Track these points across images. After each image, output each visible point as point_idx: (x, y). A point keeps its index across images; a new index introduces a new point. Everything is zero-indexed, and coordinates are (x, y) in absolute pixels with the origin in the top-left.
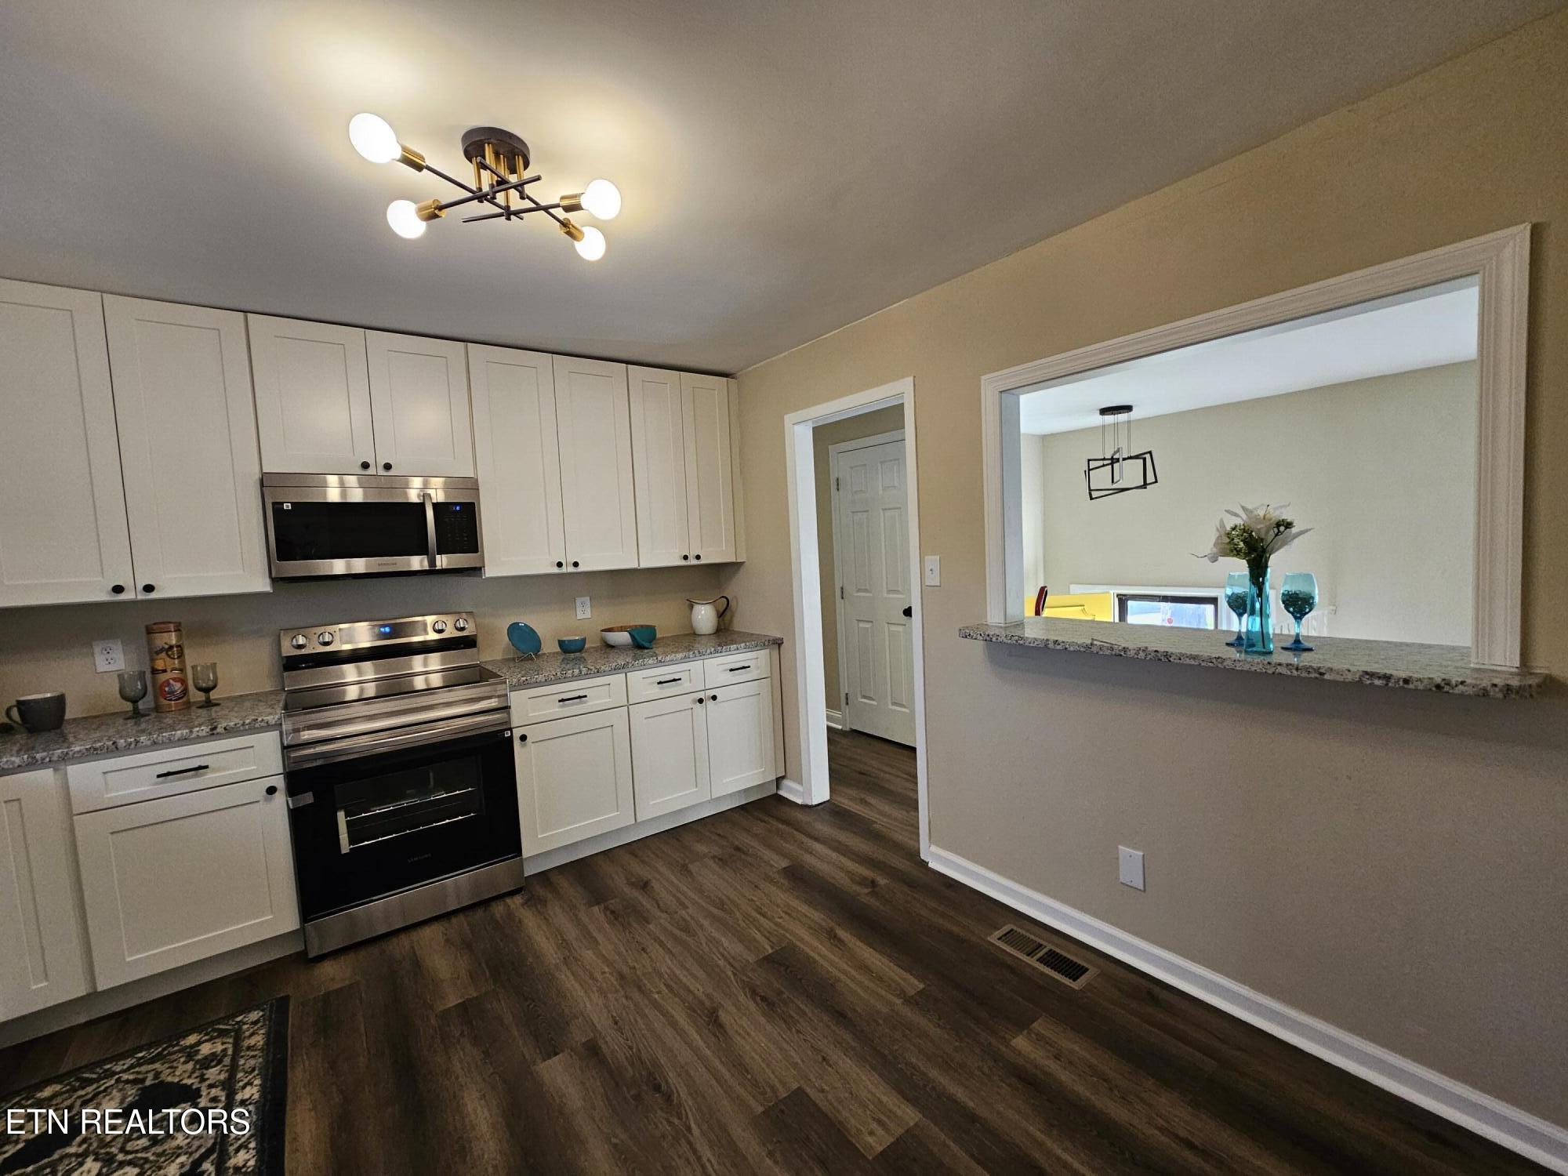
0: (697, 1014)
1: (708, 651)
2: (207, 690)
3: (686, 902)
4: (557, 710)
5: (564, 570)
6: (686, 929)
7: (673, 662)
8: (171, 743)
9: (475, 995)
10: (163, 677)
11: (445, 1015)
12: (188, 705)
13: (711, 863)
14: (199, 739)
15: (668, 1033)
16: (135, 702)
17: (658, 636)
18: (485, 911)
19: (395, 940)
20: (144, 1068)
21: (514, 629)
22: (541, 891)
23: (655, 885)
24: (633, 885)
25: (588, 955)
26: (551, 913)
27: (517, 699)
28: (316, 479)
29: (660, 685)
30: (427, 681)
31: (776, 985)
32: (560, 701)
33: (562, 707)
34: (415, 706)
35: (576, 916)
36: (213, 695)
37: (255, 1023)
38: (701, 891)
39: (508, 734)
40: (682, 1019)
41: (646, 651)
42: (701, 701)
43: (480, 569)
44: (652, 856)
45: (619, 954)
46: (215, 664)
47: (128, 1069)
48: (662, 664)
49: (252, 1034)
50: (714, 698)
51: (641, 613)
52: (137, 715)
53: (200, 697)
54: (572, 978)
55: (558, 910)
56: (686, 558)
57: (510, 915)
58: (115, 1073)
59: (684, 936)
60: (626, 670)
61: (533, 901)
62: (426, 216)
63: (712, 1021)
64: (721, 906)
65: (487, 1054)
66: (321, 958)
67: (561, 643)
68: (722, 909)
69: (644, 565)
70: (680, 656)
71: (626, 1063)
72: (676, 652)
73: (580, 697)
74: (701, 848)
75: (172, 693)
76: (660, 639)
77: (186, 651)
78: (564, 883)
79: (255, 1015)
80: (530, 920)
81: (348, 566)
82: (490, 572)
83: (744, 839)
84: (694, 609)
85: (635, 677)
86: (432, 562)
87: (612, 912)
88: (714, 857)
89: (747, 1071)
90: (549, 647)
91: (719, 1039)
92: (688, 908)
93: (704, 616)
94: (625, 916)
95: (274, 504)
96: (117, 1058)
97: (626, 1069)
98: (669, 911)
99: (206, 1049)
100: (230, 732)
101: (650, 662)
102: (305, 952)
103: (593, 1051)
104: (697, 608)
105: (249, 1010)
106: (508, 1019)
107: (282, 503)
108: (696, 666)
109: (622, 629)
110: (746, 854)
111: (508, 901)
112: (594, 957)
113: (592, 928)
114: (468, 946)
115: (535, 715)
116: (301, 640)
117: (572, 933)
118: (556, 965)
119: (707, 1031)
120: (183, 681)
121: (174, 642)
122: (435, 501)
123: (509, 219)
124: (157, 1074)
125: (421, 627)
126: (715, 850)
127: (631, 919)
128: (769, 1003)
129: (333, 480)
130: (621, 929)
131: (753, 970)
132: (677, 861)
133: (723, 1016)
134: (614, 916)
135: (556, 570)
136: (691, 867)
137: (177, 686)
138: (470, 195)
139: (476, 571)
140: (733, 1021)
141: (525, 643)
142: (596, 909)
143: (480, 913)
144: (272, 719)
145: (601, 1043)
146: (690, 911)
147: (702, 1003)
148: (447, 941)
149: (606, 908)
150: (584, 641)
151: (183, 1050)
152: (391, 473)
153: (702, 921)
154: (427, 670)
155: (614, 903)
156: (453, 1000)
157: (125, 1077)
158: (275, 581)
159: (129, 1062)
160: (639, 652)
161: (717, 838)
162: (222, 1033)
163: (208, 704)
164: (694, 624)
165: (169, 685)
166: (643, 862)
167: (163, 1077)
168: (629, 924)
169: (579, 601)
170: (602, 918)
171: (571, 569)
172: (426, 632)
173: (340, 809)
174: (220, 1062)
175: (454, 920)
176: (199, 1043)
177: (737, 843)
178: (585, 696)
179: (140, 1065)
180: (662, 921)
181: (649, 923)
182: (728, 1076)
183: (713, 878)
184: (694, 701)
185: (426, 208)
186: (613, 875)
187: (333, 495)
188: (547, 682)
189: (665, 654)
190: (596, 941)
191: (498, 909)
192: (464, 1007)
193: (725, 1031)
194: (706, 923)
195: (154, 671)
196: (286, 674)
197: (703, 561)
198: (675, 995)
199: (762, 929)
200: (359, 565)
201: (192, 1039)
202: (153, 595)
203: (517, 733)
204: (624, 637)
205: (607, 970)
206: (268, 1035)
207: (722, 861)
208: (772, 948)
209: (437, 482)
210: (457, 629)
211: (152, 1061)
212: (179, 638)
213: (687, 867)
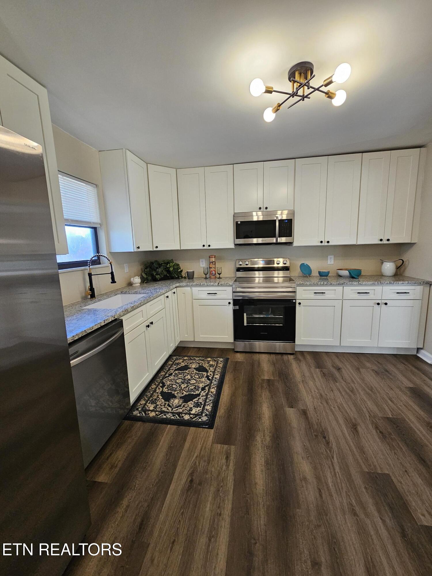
0: (348, 422)
1: (386, 283)
2: (219, 274)
3: (355, 381)
4: (313, 296)
5: (323, 244)
6: (352, 391)
7: (366, 285)
8: (210, 286)
9: (273, 379)
10: (211, 269)
11: (263, 380)
12: (216, 278)
13: (371, 372)
14: (215, 286)
15: (334, 423)
16: (206, 275)
17: (362, 274)
18: (281, 356)
19: (255, 354)
20: (200, 361)
21: (302, 265)
22: (300, 357)
23: (343, 370)
24: (333, 366)
25: (311, 383)
26: (302, 365)
27: (299, 290)
28: (250, 214)
29: (359, 294)
30: (278, 280)
31: (389, 430)
32: (314, 293)
33: (315, 295)
34: (273, 286)
35: (310, 369)
36: (221, 276)
37: (221, 361)
38: (363, 380)
39: (294, 301)
40: (341, 421)
41: (355, 279)
42: (378, 304)
43: (292, 243)
44: (345, 360)
45: (323, 388)
46: (221, 267)
47: (198, 360)
48: (361, 285)
49: (220, 364)
50: (386, 304)
51: (355, 264)
52: (206, 278)
53: (218, 276)
54: (303, 388)
55: (304, 365)
56: (381, 240)
57: (288, 361)
58: (195, 360)
59: (350, 393)
60: (344, 285)
61: (297, 359)
62: (275, 111)
63: (354, 427)
64: (371, 389)
65: (272, 396)
66: (237, 352)
67: (319, 272)
68: (371, 391)
69: (359, 243)
70: (371, 283)
71: (315, 423)
72: (369, 281)
73: (322, 293)
74: (368, 365)
75: (213, 274)
76: (362, 275)
77: (216, 263)
78: (308, 357)
79: (221, 359)
80: (294, 365)
81: (257, 241)
82: (295, 244)
83: (390, 367)
84: (384, 264)
85: (347, 289)
86: (277, 240)
87: (323, 373)
88: (373, 370)
89: (364, 453)
90: (315, 273)
91: (355, 436)
92: (355, 383)
93: (389, 267)
94: (327, 376)
95: (236, 222)
96: (197, 357)
97: (315, 425)
98: (346, 382)
99: (211, 363)
100: (222, 285)
101: (355, 284)
102: (234, 349)
103: (304, 413)
104: (385, 263)
105: (220, 358)
106: (280, 391)
107: (238, 222)
108: (378, 289)
109: (346, 270)
110: (390, 374)
111: (289, 356)
112: (313, 385)
113: (315, 376)
114: (274, 364)
115: (305, 296)
116: (241, 263)
117: (307, 374)
118: (299, 382)
119: (350, 430)
120: (215, 271)
121: (214, 261)
122: (279, 219)
123: (303, 100)
124: (202, 364)
125: (273, 262)
126: (375, 368)
127: (330, 379)
128: (383, 436)
129: (254, 214)
130: (325, 380)
131: (379, 419)
132: (356, 366)
133: (359, 428)
134: (324, 375)
135: (320, 244)
136: (361, 370)
137: (214, 272)
138: (289, 95)
139: (290, 243)
140: (363, 433)
141: (306, 271)
142: (318, 369)
143: (280, 356)
144: (231, 284)
145: (308, 412)
146: (356, 385)
147: (351, 420)
148: (268, 360)
149: (321, 371)
150: (329, 272)
151: (207, 361)
152: (268, 210)
153: (360, 391)
154: (278, 276)
155: (325, 370)
156: (266, 377)
157: (197, 361)
158: (236, 245)
159: (198, 359)
160: (351, 279)
161: (377, 363)
162: (215, 361)
163: (220, 278)
164: (383, 271)
165: (212, 272)
166: (341, 361)
167: (203, 365)
168: (329, 380)
169: (329, 257)
170: (319, 373)
171: (326, 244)
172: (274, 264)
173: (245, 313)
174: (213, 367)
175: (272, 355)
176: (210, 361)
177: (386, 368)
178: (325, 293)
179: (200, 360)
180: (342, 384)
181: (337, 382)
182: (355, 450)
183: (371, 379)
184: (375, 304)
185: (275, 108)
186: (327, 361)
187: (255, 219)
188: (310, 285)
189: (363, 281)
190: (315, 380)
191: (285, 357)
192: (269, 381)
193: (358, 434)
194: (362, 393)
195: (210, 268)
196: (237, 272)
197: (390, 242)
198: (341, 411)
199: (389, 406)
200: (260, 240)
201: (209, 359)
202: (210, 248)
203: (298, 302)
204: (346, 273)
205: (316, 391)
206: (223, 365)
207: (377, 373)
208: (392, 415)
209: (286, 212)
210: (284, 264)
211: (202, 360)
212: (215, 259)
213: (359, 369)
